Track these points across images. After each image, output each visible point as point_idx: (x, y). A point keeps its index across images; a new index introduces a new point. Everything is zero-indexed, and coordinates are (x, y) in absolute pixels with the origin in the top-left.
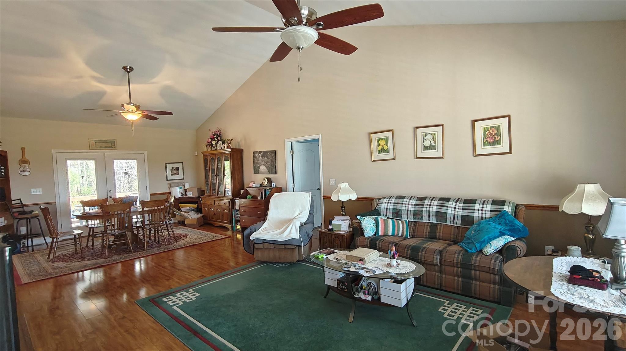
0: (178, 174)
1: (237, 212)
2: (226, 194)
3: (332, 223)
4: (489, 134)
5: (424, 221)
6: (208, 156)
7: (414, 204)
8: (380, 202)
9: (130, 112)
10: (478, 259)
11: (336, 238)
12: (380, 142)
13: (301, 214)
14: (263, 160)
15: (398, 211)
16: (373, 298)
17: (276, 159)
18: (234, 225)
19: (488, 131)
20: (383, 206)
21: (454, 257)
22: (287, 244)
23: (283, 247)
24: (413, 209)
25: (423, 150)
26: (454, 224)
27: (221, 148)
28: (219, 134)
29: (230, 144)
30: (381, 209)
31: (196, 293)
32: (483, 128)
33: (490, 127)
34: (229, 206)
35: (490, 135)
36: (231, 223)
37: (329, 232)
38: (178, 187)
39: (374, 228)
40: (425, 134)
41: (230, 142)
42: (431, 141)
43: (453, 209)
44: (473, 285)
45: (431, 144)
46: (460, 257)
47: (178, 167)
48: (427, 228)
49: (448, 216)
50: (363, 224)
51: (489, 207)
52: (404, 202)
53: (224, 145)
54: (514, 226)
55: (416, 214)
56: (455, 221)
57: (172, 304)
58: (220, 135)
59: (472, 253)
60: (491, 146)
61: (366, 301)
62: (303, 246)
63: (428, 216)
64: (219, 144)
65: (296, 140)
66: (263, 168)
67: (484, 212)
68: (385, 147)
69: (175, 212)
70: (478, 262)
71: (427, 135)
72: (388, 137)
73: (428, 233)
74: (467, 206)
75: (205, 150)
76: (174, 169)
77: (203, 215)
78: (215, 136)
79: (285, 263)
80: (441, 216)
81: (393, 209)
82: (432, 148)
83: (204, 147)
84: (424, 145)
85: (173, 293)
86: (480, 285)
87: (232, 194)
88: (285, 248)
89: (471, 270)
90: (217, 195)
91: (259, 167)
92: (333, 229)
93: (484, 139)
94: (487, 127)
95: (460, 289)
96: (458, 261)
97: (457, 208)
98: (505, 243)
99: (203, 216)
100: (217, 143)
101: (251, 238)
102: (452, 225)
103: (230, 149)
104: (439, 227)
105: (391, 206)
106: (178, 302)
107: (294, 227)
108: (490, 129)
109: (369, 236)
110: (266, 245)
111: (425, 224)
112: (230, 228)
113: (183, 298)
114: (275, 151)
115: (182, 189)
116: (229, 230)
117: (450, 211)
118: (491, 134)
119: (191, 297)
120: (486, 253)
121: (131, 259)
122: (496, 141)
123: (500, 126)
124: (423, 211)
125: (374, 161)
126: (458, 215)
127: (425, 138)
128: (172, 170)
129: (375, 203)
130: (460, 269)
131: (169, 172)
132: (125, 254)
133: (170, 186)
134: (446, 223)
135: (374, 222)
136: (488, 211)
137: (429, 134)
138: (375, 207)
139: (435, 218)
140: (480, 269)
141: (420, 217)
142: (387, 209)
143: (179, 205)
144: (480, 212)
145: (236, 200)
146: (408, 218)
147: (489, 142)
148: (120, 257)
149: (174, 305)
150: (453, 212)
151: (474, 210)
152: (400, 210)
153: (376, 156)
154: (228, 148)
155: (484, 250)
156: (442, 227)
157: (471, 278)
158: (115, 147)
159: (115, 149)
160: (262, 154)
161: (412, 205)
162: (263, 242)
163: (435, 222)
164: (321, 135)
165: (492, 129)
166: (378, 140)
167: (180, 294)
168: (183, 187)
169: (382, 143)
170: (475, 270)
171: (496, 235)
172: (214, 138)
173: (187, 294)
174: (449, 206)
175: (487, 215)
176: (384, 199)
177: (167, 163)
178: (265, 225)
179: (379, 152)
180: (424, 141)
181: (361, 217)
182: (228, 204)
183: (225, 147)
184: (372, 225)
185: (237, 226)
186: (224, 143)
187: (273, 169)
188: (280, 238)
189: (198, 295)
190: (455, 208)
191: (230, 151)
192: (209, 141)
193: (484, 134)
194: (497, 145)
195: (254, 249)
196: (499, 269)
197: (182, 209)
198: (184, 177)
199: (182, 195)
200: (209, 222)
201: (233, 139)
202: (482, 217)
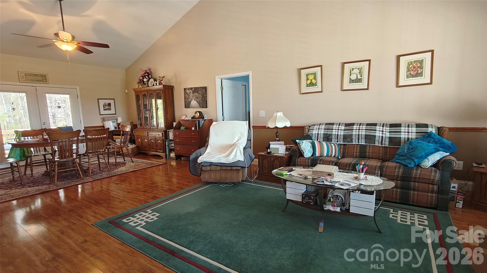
0: (110, 109)
1: (171, 142)
2: (159, 127)
3: (270, 147)
4: (412, 67)
5: (353, 143)
6: (140, 93)
7: (343, 129)
8: (311, 129)
9: (64, 42)
10: (419, 172)
11: (275, 159)
12: (309, 77)
13: (240, 140)
14: (194, 96)
15: (329, 136)
16: (341, 209)
17: (206, 95)
18: (167, 153)
19: (412, 65)
20: (315, 132)
21: (395, 171)
22: (234, 166)
23: (230, 168)
24: (342, 134)
25: (349, 83)
26: (382, 144)
27: (152, 85)
28: (149, 73)
29: (161, 81)
30: (312, 135)
31: (155, 213)
32: (407, 62)
33: (414, 61)
34: (163, 137)
35: (413, 69)
36: (165, 151)
37: (268, 155)
38: (111, 121)
39: (312, 149)
40: (353, 68)
41: (162, 79)
42: (357, 75)
43: (381, 132)
44: (412, 194)
45: (357, 77)
46: (401, 171)
47: (110, 103)
48: (357, 149)
49: (377, 138)
50: (302, 147)
51: (414, 129)
52: (334, 128)
53: (156, 82)
54: (445, 144)
55: (345, 137)
56: (383, 142)
57: (134, 225)
58: (151, 74)
59: (412, 167)
60: (414, 78)
61: (335, 212)
62: (247, 168)
63: (357, 139)
64: (150, 82)
65: (225, 77)
66: (194, 103)
67: (410, 134)
68: (314, 81)
69: (110, 143)
70: (418, 175)
71: (354, 69)
72: (317, 72)
73: (358, 153)
74: (393, 129)
75: (137, 87)
76: (106, 104)
77: (136, 145)
78: (146, 75)
79: (230, 183)
80: (370, 138)
81: (324, 134)
82: (358, 81)
83: (135, 84)
84: (350, 79)
85: (132, 214)
86: (418, 194)
87: (165, 126)
88: (231, 169)
89: (410, 182)
90: (149, 128)
91: (190, 102)
92: (271, 152)
93: (407, 72)
94: (411, 61)
95: (398, 198)
96: (399, 175)
97: (385, 131)
98: (441, 158)
99: (136, 147)
100: (148, 81)
101: (198, 162)
102: (380, 145)
103: (163, 86)
104: (368, 148)
105: (322, 132)
106: (140, 222)
107: (238, 151)
108: (414, 63)
109: (308, 156)
110: (213, 168)
111: (354, 146)
112: (164, 157)
113: (144, 218)
114: (206, 87)
115: (115, 123)
116: (163, 158)
117: (378, 134)
118: (414, 67)
119: (152, 217)
120: (425, 166)
121: (75, 184)
122: (418, 73)
123: (423, 59)
124: (352, 134)
125: (303, 94)
126: (385, 137)
127: (352, 72)
128: (104, 106)
129: (307, 129)
130: (399, 182)
131: (102, 108)
132: (67, 180)
133: (104, 120)
134: (375, 144)
135: (310, 145)
136: (414, 132)
137: (356, 68)
138: (307, 133)
139: (364, 140)
140: (420, 180)
141: (349, 140)
142: (318, 134)
143: (113, 137)
144: (407, 134)
145: (169, 131)
146: (337, 142)
147: (412, 75)
148: (63, 183)
149: (137, 226)
150: (381, 135)
151: (401, 132)
152: (331, 135)
153: (305, 89)
154: (160, 84)
155: (422, 164)
156: (371, 148)
157: (409, 189)
158: (46, 82)
159: (46, 83)
160: (193, 90)
161: (341, 130)
162: (210, 165)
163: (364, 144)
164: (251, 71)
165: (416, 63)
166: (307, 75)
167: (140, 215)
168: (115, 121)
169: (311, 77)
170: (414, 182)
171: (432, 151)
172: (145, 76)
173: (147, 215)
174: (377, 129)
175: (413, 136)
176: (314, 126)
177: (99, 99)
178: (208, 150)
179: (307, 86)
180: (350, 75)
181: (300, 141)
182: (161, 135)
183: (156, 84)
184: (309, 148)
185: (171, 154)
186: (155, 80)
187: (204, 103)
188: (227, 161)
189: (158, 215)
190: (383, 131)
191: (163, 87)
192: (140, 79)
193: (408, 68)
194: (419, 77)
195: (202, 172)
196: (438, 180)
197: (117, 140)
198: (116, 112)
199: (115, 129)
200: (143, 151)
201: (164, 76)
202: (408, 138)
